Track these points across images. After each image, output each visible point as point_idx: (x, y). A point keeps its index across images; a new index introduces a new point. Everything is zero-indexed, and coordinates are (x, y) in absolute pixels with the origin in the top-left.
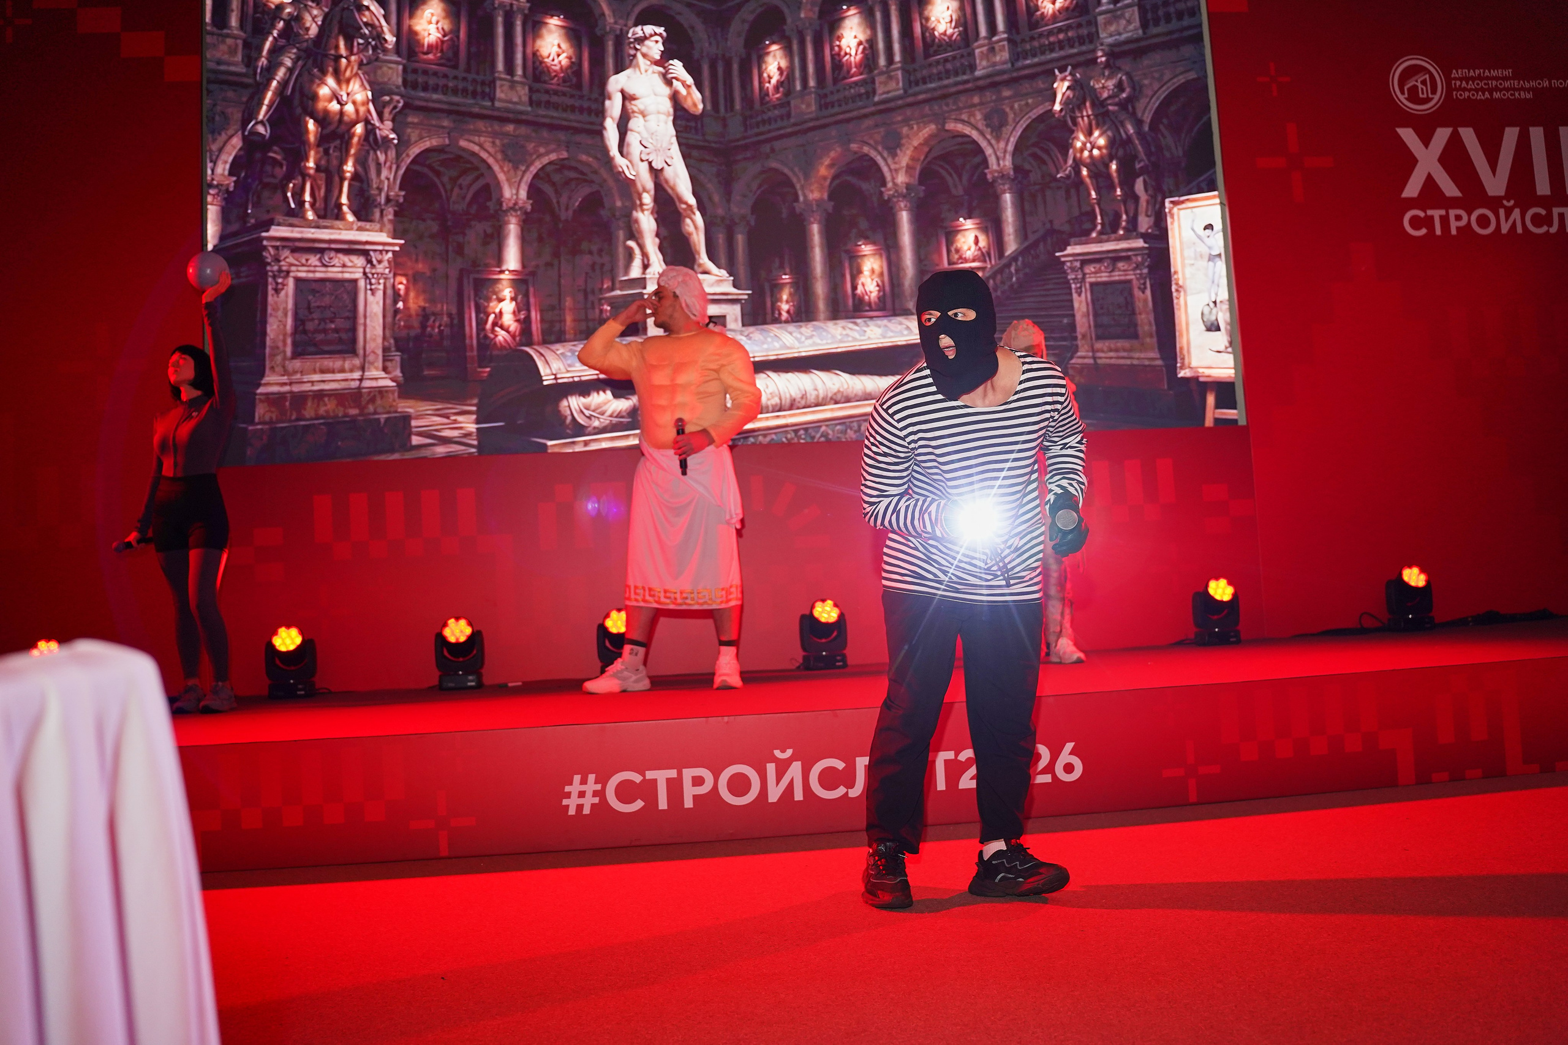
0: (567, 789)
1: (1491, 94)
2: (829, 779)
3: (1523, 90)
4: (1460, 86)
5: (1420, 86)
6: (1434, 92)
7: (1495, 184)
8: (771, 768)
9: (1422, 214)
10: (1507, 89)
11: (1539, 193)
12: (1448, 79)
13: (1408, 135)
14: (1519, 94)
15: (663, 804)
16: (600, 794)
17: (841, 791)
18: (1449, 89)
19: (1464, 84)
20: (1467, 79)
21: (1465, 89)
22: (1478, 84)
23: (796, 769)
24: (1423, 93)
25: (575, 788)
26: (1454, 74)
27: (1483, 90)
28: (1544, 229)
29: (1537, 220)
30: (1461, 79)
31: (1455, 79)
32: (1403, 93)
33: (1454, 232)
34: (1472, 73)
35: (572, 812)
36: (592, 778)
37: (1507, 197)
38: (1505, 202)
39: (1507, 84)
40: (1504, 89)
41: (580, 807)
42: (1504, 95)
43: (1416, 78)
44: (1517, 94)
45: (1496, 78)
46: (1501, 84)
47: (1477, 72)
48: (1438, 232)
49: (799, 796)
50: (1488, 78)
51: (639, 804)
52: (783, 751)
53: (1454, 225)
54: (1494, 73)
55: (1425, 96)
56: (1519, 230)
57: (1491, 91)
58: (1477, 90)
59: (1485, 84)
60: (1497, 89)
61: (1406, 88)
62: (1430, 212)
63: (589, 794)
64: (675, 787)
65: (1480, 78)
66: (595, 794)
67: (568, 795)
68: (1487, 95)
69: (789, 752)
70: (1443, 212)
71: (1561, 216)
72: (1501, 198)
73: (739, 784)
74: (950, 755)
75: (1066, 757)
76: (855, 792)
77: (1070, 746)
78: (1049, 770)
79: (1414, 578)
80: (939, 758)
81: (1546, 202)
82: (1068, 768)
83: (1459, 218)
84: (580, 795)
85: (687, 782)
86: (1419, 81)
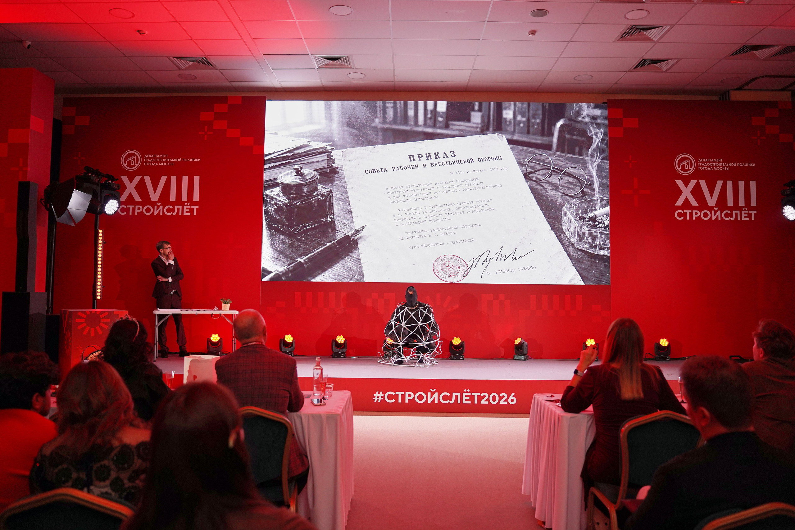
0: (375, 395)
1: (713, 168)
2: (445, 398)
3: (726, 167)
4: (701, 165)
5: (686, 165)
6: (691, 167)
7: (712, 201)
8: (429, 394)
9: (682, 212)
10: (720, 167)
11: (728, 205)
12: (697, 162)
13: (680, 183)
14: (724, 168)
15: (400, 401)
16: (383, 397)
17: (448, 401)
18: (697, 166)
19: (703, 164)
20: (704, 163)
21: (703, 166)
22: (708, 164)
23: (436, 394)
24: (687, 168)
25: (377, 395)
26: (700, 160)
27: (710, 167)
28: (729, 218)
29: (727, 215)
30: (702, 162)
31: (700, 162)
32: (679, 167)
33: (694, 219)
34: (706, 160)
35: (375, 401)
36: (381, 392)
37: (716, 206)
38: (715, 208)
39: (720, 165)
40: (718, 166)
41: (378, 400)
42: (718, 168)
43: (684, 162)
44: (723, 168)
45: (716, 162)
46: (717, 164)
47: (709, 160)
48: (688, 218)
49: (436, 402)
50: (712, 162)
51: (393, 401)
52: (433, 389)
53: (694, 216)
54: (715, 160)
55: (688, 168)
56: (719, 219)
57: (713, 167)
58: (708, 167)
59: (711, 164)
60: (716, 166)
61: (680, 165)
62: (685, 211)
63: (380, 397)
64: (403, 397)
65: (710, 162)
66: (382, 397)
67: (375, 397)
68: (712, 168)
69: (435, 390)
70: (690, 211)
71: (736, 214)
72: (713, 207)
73: (420, 398)
74: (479, 394)
75: (512, 397)
76: (452, 402)
77: (513, 394)
78: (507, 400)
79: (664, 343)
80: (476, 395)
81: (731, 209)
82: (512, 400)
83: (696, 214)
84: (378, 397)
85: (407, 396)
86: (686, 163)
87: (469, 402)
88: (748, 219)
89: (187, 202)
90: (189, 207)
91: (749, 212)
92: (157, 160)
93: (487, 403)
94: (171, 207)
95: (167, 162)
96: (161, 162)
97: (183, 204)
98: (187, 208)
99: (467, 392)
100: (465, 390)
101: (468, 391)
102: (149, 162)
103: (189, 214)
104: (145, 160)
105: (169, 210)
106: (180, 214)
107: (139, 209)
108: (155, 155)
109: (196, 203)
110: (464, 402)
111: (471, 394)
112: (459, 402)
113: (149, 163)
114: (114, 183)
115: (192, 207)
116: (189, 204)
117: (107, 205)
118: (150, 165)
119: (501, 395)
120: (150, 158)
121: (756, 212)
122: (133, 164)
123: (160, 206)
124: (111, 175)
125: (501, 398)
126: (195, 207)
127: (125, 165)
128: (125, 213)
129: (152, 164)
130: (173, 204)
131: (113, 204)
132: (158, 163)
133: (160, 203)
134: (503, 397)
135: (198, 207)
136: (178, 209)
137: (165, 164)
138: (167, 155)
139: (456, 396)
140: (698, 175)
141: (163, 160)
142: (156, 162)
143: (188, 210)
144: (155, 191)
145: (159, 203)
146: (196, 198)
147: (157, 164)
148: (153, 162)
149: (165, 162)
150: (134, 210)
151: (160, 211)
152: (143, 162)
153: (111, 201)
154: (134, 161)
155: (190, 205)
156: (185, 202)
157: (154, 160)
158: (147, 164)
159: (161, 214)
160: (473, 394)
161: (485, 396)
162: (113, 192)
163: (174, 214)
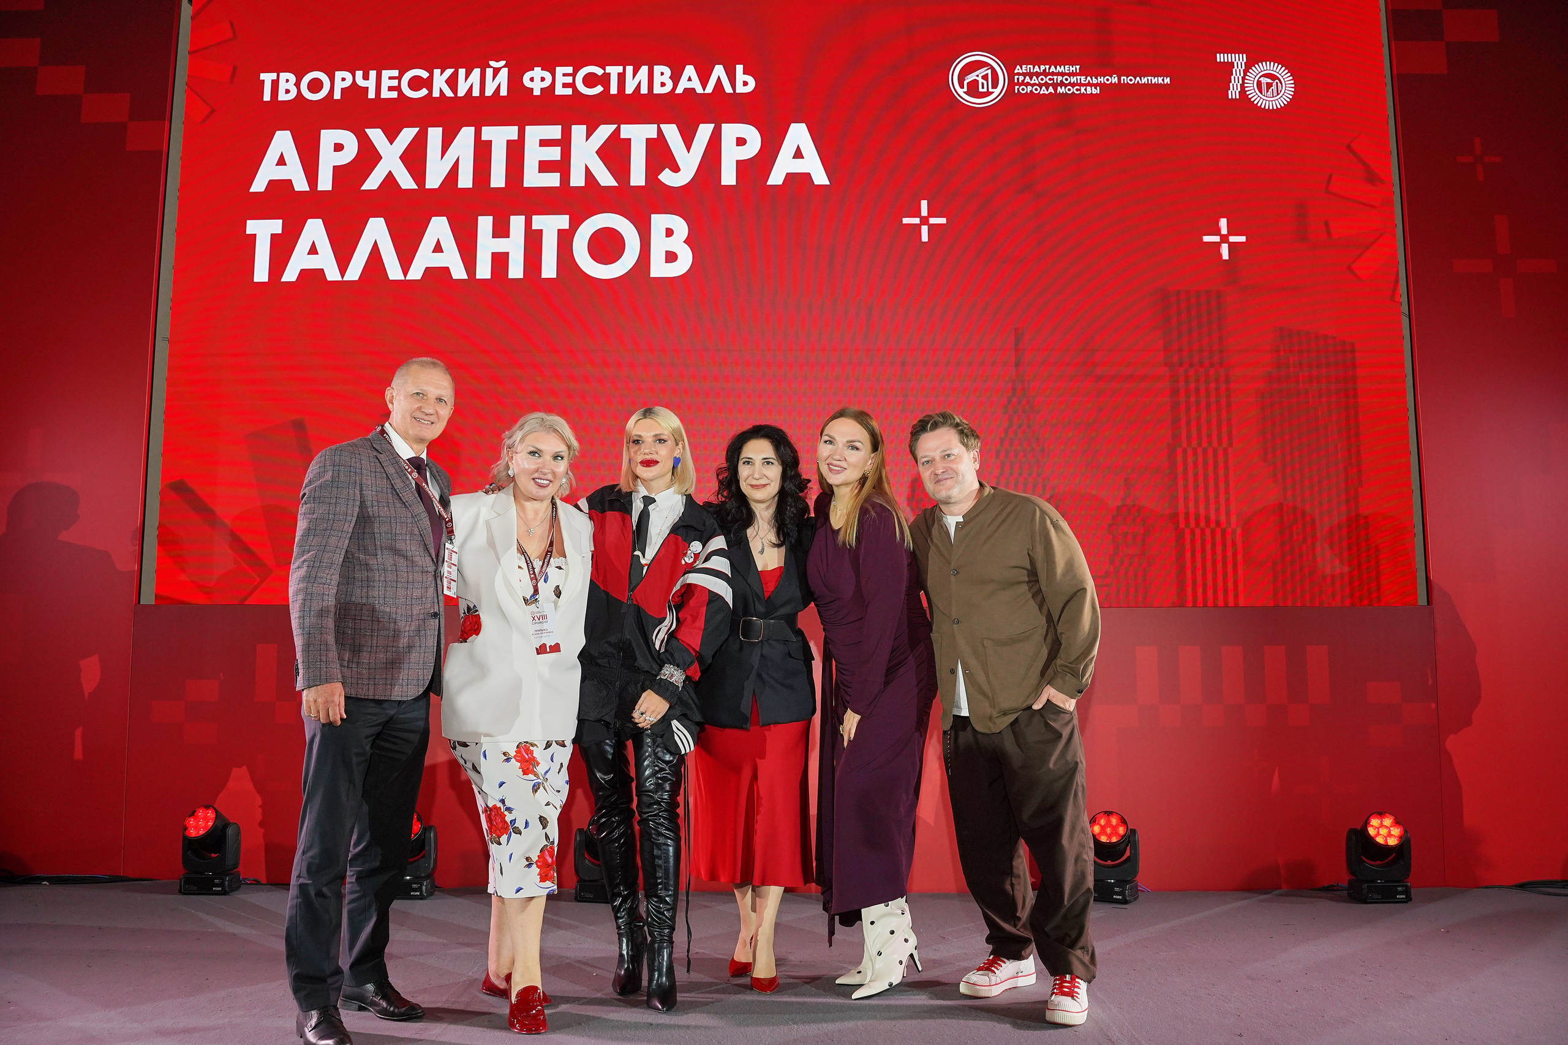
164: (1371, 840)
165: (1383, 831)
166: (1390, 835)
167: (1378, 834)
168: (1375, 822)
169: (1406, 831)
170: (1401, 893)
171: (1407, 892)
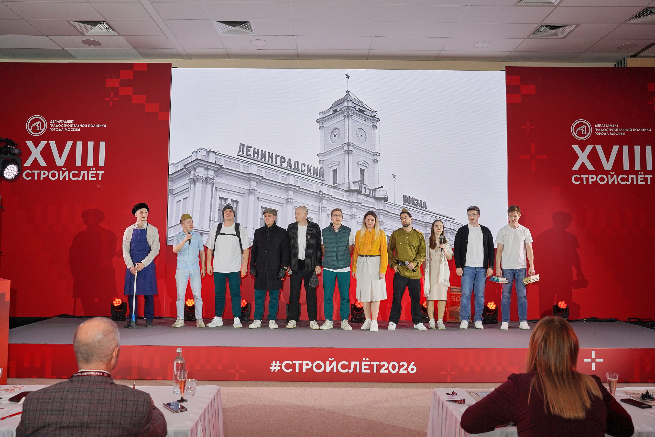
0: (272, 364)
2: (343, 367)
4: (598, 130)
5: (582, 130)
6: (587, 132)
7: (608, 166)
8: (328, 363)
9: (579, 176)
10: (616, 132)
11: (624, 169)
12: (593, 128)
13: (576, 148)
15: (297, 370)
16: (280, 366)
17: (347, 371)
18: (593, 132)
20: (600, 128)
21: (599, 132)
22: (604, 130)
23: (334, 364)
24: (583, 133)
25: (273, 364)
26: (596, 126)
27: (606, 132)
28: (625, 182)
29: (623, 179)
30: (598, 128)
31: (596, 128)
32: (576, 133)
33: (590, 183)
34: (602, 126)
35: (272, 371)
36: (278, 362)
37: (612, 171)
38: (611, 173)
39: (616, 130)
40: (614, 132)
41: (275, 370)
42: (614, 134)
43: (581, 127)
44: (619, 134)
45: (612, 128)
46: (613, 130)
47: (605, 125)
48: (585, 183)
49: (335, 371)
50: (608, 128)
51: (291, 370)
52: (331, 358)
53: (591, 181)
54: (611, 126)
55: (584, 134)
56: (616, 183)
57: (609, 132)
58: (604, 132)
59: (607, 130)
60: (612, 132)
61: (577, 131)
62: (582, 176)
63: (277, 366)
64: (301, 366)
65: (605, 127)
66: (279, 366)
67: (272, 366)
68: (608, 134)
69: (333, 359)
70: (587, 176)
71: (632, 178)
72: (610, 171)
73: (319, 367)
74: (378, 363)
75: (412, 366)
76: (351, 371)
77: (413, 363)
78: (406, 369)
79: (562, 305)
80: (375, 363)
81: (627, 173)
82: (412, 369)
83: (593, 178)
84: (275, 366)
85: (304, 365)
86: (582, 128)
87: (369, 371)
88: (644, 183)
89: (93, 167)
90: (95, 172)
91: (645, 176)
92: (62, 126)
93: (387, 372)
94: (77, 172)
95: (72, 127)
96: (67, 127)
97: (88, 169)
98: (92, 174)
99: (366, 361)
100: (364, 359)
101: (367, 359)
102: (54, 127)
103: (95, 179)
104: (51, 125)
105: (74, 175)
106: (86, 179)
107: (44, 174)
108: (60, 121)
109: (101, 169)
110: (363, 371)
111: (370, 363)
112: (358, 371)
113: (55, 129)
114: (14, 147)
115: (98, 172)
116: (94, 169)
117: (6, 169)
118: (55, 130)
119: (401, 364)
120: (56, 124)
121: (651, 176)
122: (38, 129)
123: (65, 171)
124: (10, 140)
125: (400, 367)
126: (101, 173)
127: (30, 131)
128: (30, 178)
129: (57, 129)
130: (79, 169)
131: (12, 169)
132: (64, 128)
133: (66, 169)
134: (403, 365)
135: (103, 172)
136: (84, 174)
137: (71, 130)
138: (73, 121)
139: (355, 365)
140: (594, 140)
141: (68, 126)
142: (61, 128)
143: (94, 175)
144: (60, 156)
145: (64, 168)
146: (102, 163)
147: (62, 129)
148: (59, 128)
149: (70, 128)
150: (39, 175)
151: (65, 176)
152: (48, 127)
153: (10, 166)
154: (39, 127)
155: (96, 170)
156: (91, 167)
157: (60, 126)
158: (52, 129)
159: (67, 179)
160: (372, 363)
161: (384, 365)
162: (13, 157)
163: (80, 179)
164: (488, 308)
165: (491, 306)
166: (493, 307)
167: (490, 306)
168: (489, 303)
169: (497, 306)
170: (495, 321)
171: (497, 321)
